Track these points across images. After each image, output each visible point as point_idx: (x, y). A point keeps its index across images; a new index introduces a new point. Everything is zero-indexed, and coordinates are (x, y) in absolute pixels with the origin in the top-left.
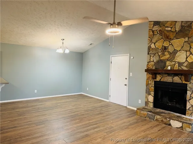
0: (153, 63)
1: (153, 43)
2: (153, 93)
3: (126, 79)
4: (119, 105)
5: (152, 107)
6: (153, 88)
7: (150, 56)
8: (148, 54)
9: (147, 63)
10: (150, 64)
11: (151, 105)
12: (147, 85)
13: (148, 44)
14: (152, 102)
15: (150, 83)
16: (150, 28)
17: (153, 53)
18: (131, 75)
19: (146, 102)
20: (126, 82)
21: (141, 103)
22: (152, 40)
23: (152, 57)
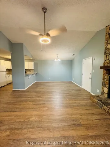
0: (108, 61)
1: (109, 44)
2: (107, 86)
3: (90, 74)
4: (86, 91)
5: (106, 97)
6: (108, 82)
7: (107, 55)
8: (105, 54)
9: (104, 62)
10: (106, 62)
11: (106, 96)
12: (104, 79)
13: (105, 46)
14: (107, 93)
15: (105, 77)
16: (107, 32)
17: (109, 52)
18: (93, 72)
19: (102, 92)
20: (90, 76)
21: (98, 92)
22: (108, 42)
23: (108, 56)
